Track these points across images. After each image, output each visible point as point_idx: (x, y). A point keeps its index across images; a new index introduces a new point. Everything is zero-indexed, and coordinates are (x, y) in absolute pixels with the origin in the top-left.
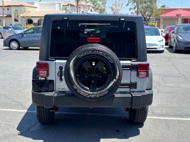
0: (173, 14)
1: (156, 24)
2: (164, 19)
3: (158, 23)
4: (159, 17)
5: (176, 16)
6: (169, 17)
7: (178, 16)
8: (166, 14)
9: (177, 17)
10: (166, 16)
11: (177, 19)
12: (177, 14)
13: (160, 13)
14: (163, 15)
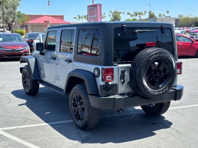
0: (40, 21)
1: (25, 30)
2: (32, 26)
3: (26, 30)
4: (26, 23)
5: (44, 22)
6: (37, 23)
7: (47, 23)
8: (33, 20)
9: (45, 24)
10: (34, 23)
11: (46, 26)
12: (45, 20)
13: (27, 19)
14: (30, 21)
